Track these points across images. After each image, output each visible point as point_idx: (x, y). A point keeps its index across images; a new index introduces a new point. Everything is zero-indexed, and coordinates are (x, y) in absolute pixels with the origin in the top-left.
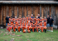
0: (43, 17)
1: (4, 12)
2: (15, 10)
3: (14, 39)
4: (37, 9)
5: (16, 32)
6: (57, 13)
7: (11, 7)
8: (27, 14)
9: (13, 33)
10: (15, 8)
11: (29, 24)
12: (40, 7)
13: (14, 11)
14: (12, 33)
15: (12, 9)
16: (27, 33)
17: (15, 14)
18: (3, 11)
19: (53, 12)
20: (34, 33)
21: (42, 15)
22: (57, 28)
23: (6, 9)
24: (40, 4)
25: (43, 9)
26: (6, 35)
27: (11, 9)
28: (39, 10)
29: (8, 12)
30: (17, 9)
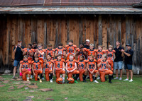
0: (106, 46)
1: (14, 33)
2: (38, 30)
3: (32, 97)
4: (91, 26)
5: (41, 81)
6: (139, 36)
7: (29, 23)
8: (68, 40)
9: (33, 84)
10: (40, 23)
11: (72, 63)
12: (98, 21)
13: (36, 32)
14: (30, 83)
15: (32, 27)
16: (66, 85)
17: (38, 38)
18: (11, 32)
19: (131, 34)
20: (84, 84)
21: (105, 40)
22: (140, 74)
23: (17, 26)
24: (97, 15)
25: (106, 26)
26: (15, 89)
27: (28, 28)
28: (97, 28)
29: (23, 35)
30: (43, 27)
